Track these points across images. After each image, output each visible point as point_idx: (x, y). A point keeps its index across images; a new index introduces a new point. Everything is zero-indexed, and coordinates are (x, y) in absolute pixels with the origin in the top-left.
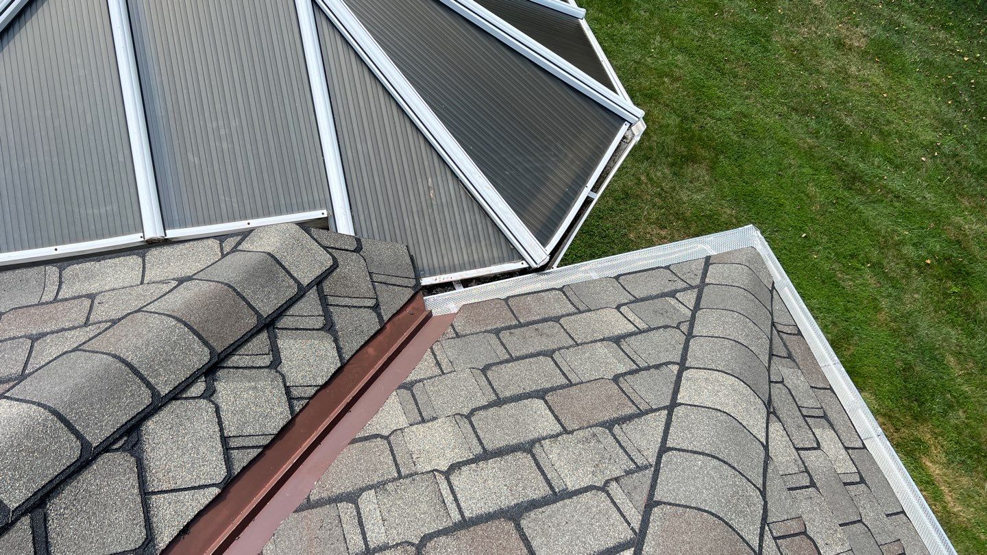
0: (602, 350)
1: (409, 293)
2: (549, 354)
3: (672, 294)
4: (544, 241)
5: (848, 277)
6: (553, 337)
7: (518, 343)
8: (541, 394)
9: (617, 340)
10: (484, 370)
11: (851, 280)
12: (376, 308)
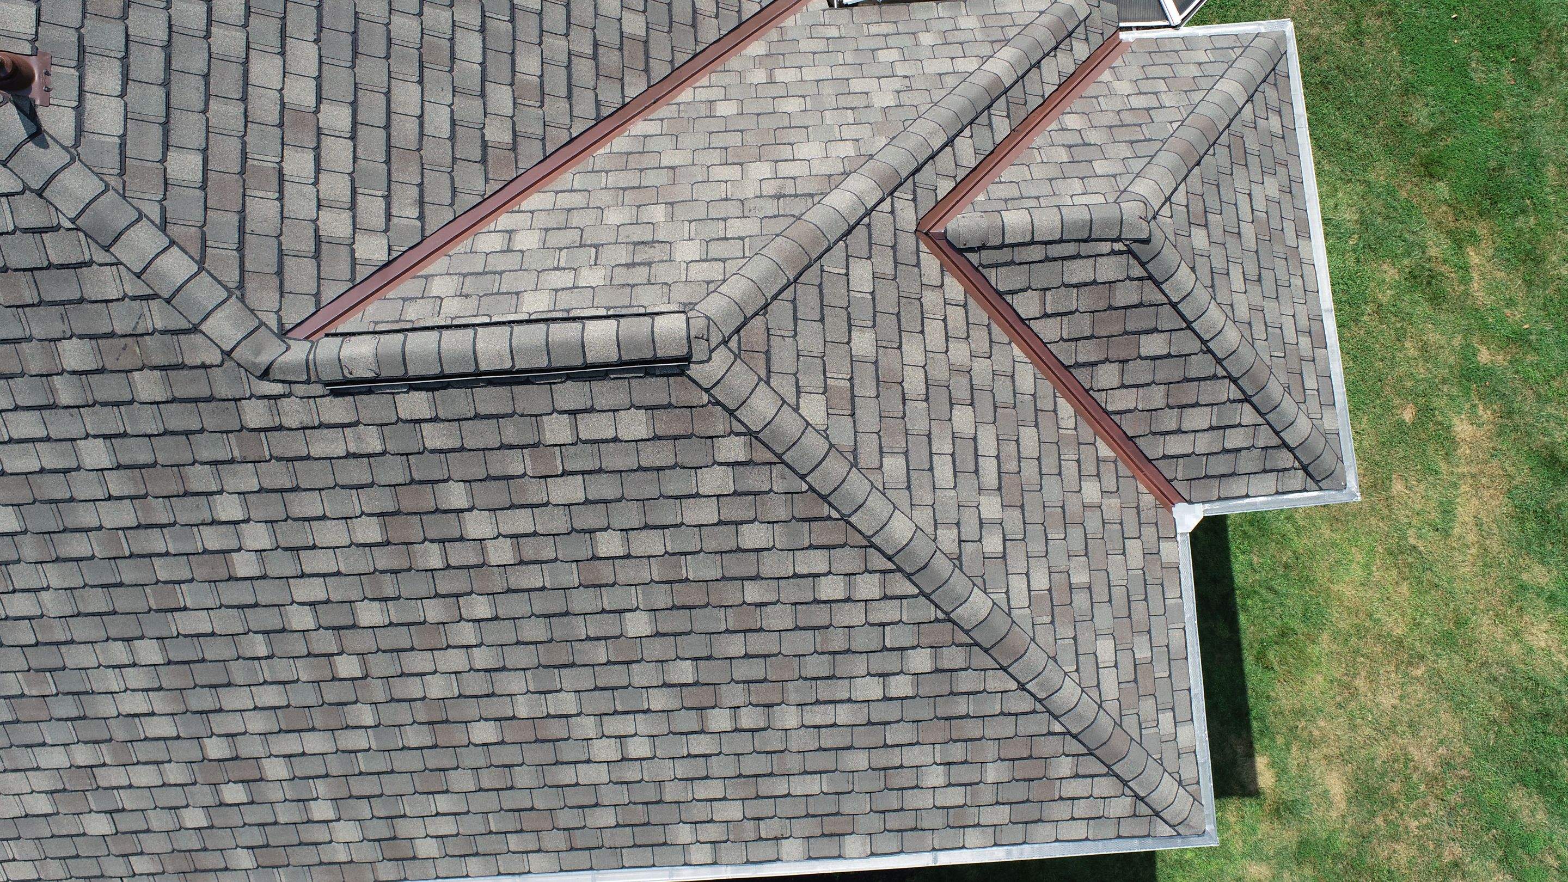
0: (1192, 67)
1: (1115, 29)
2: (1170, 65)
3: (1232, 48)
4: (1181, 12)
5: (1483, 68)
6: (1173, 58)
7: (1157, 58)
8: (1164, 78)
9: (1200, 64)
10: (1143, 67)
11: (1483, 72)
12: (1102, 34)
